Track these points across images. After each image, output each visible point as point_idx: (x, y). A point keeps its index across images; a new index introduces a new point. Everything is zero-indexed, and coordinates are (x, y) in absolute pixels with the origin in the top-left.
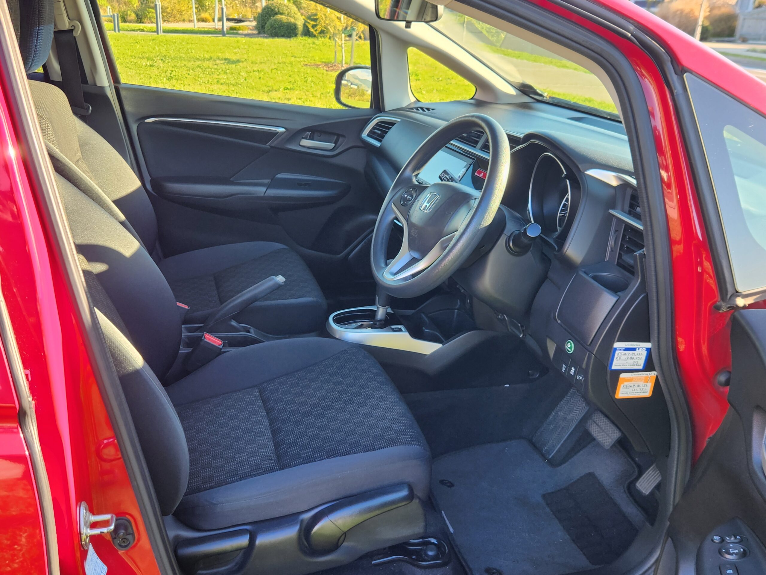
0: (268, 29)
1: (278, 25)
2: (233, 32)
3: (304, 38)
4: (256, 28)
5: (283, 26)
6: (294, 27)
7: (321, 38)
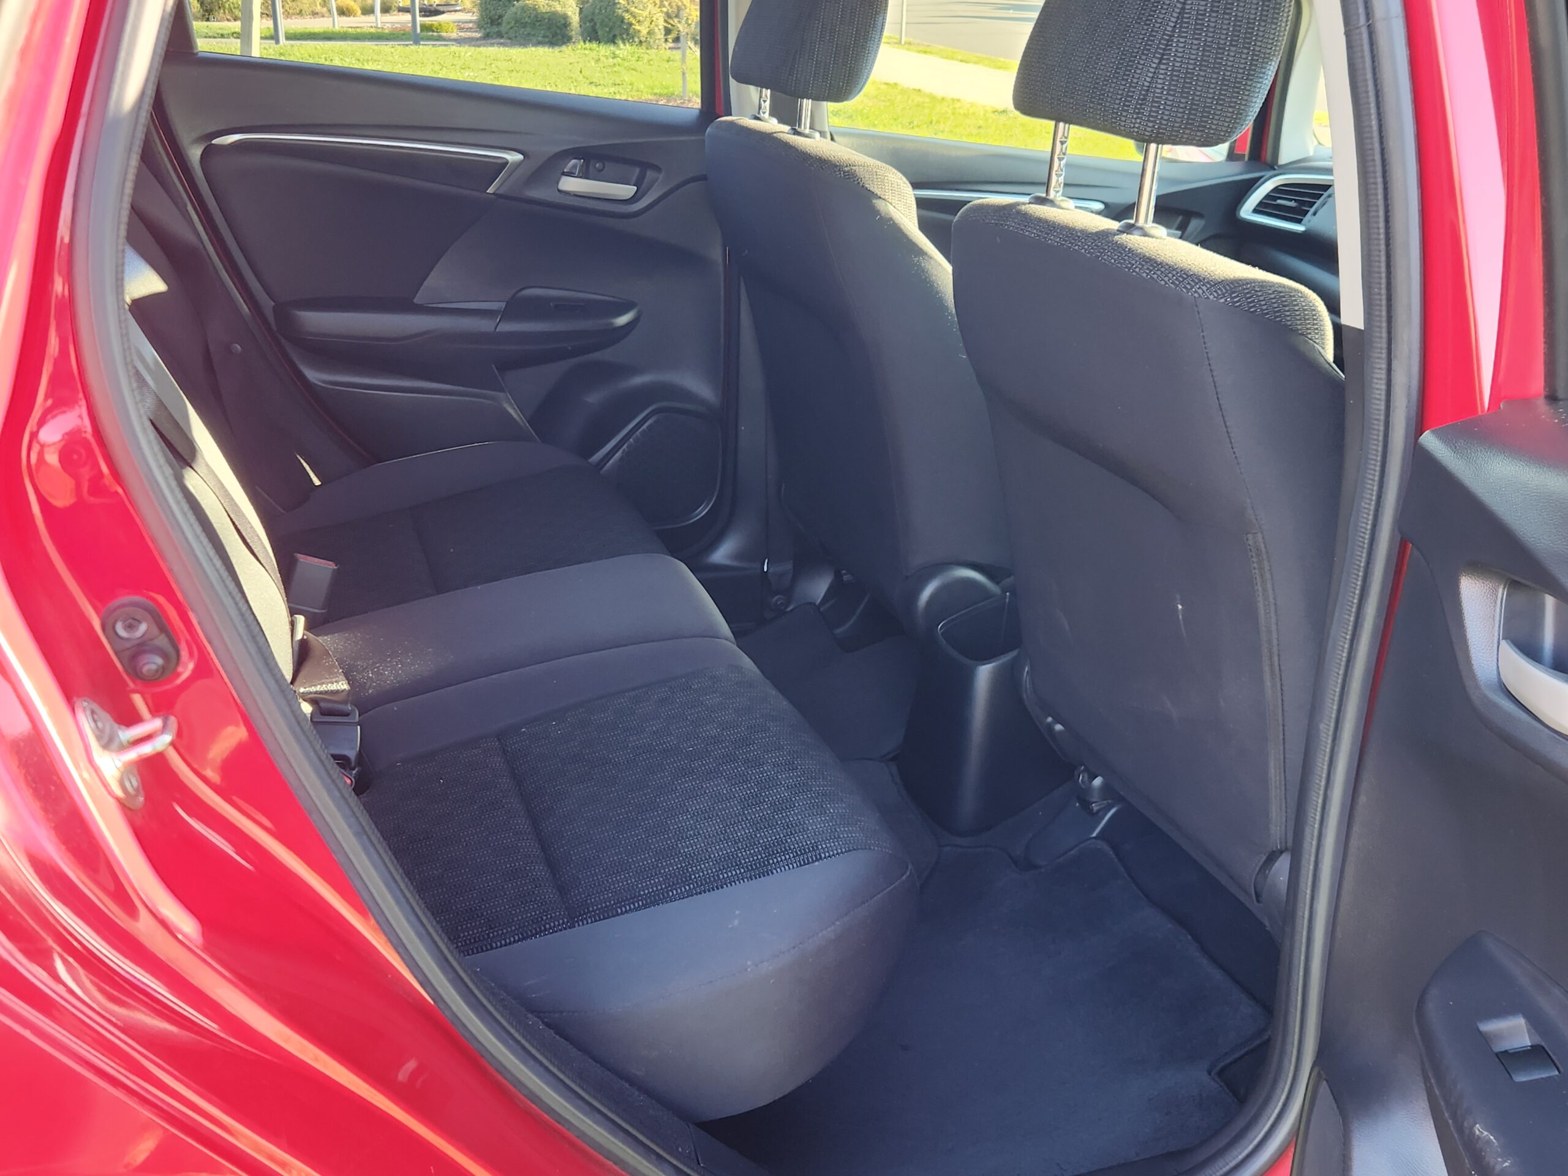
0: (509, 27)
1: (529, 17)
2: (432, 35)
3: (588, 45)
4: (480, 25)
5: (540, 21)
6: (563, 22)
7: (624, 44)
